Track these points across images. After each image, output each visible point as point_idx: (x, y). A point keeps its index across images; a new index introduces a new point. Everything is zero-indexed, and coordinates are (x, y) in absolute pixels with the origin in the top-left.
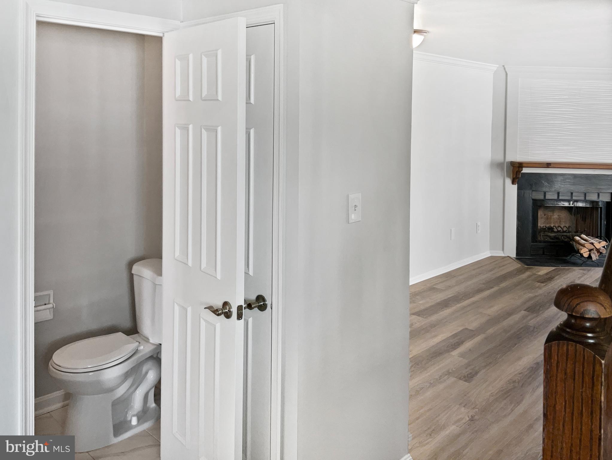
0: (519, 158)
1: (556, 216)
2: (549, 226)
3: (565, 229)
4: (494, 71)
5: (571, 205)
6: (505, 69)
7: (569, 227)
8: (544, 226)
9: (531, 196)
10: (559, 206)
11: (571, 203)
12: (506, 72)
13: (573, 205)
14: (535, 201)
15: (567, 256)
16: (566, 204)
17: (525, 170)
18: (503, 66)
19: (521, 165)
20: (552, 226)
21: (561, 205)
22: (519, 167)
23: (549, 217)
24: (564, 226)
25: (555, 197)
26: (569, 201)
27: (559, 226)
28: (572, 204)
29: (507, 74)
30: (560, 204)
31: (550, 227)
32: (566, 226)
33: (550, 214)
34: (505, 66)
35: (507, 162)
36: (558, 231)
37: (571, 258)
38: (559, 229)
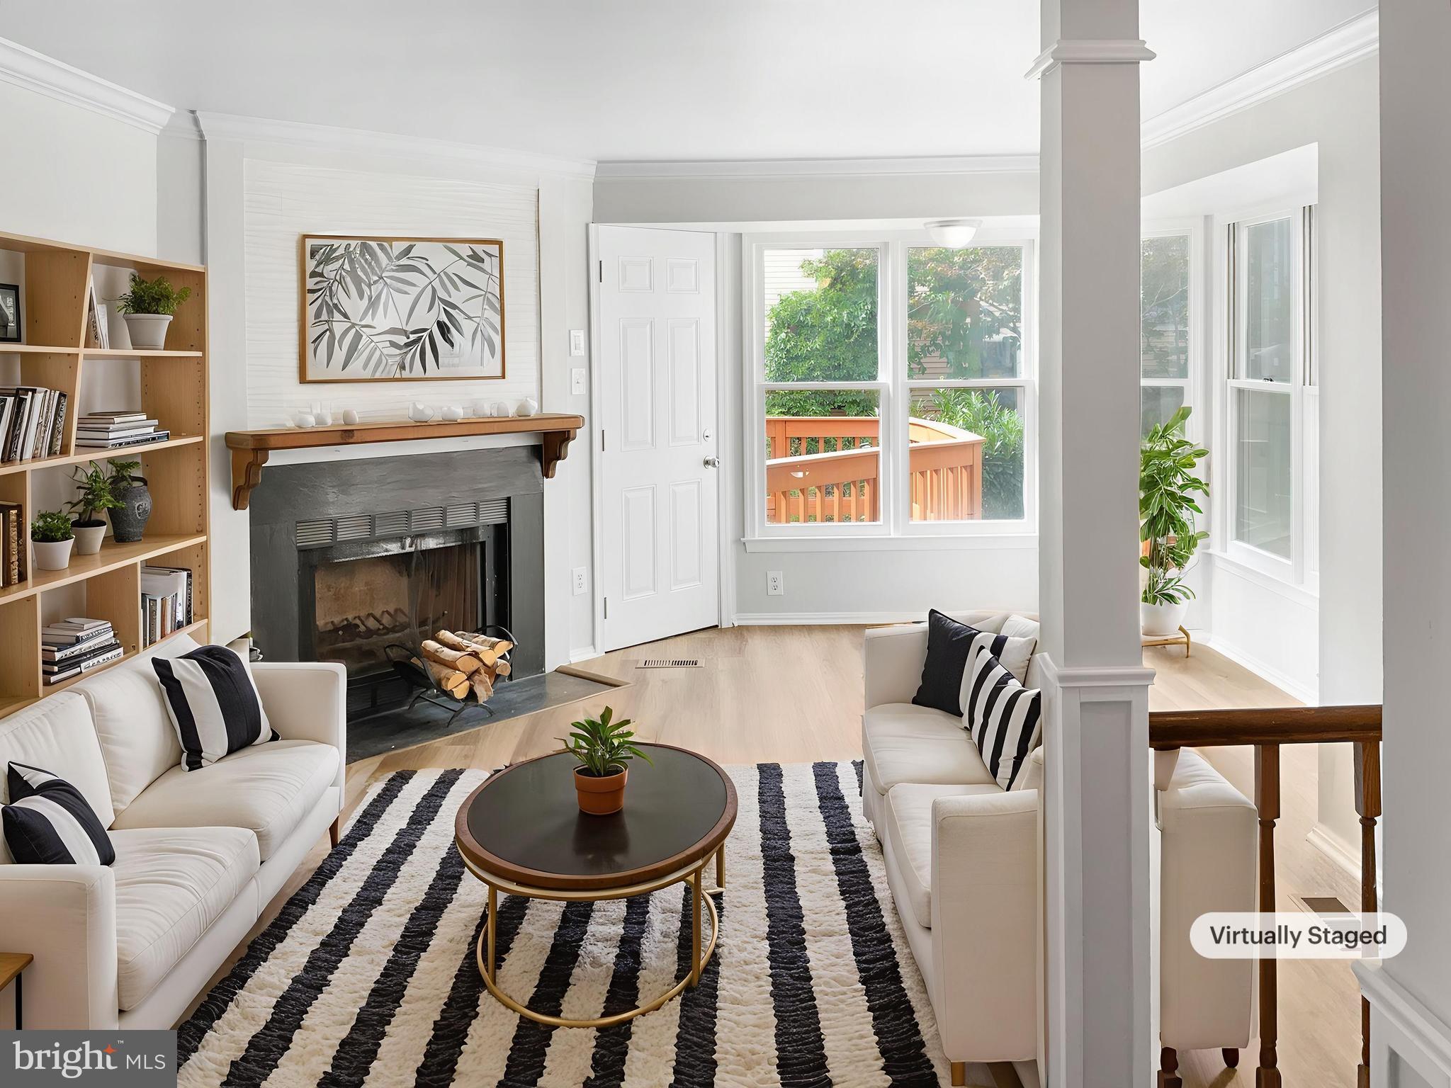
0: (254, 423)
1: (359, 586)
2: (343, 621)
3: (386, 620)
4: (161, 128)
5: (408, 549)
6: (196, 122)
7: (396, 610)
8: (327, 623)
9: (294, 539)
10: (376, 556)
11: (408, 541)
12: (201, 136)
13: (412, 549)
14: (304, 551)
15: (401, 704)
16: (394, 548)
17: (276, 459)
18: (193, 112)
19: (261, 444)
20: (350, 617)
21: (378, 553)
22: (256, 450)
23: (342, 591)
24: (383, 612)
25: (363, 533)
26: (400, 539)
27: (369, 615)
28: (411, 546)
29: (202, 142)
30: (375, 549)
31: (345, 622)
32: (387, 611)
33: (343, 583)
34: (198, 114)
35: (216, 438)
36: (370, 633)
37: (412, 706)
38: (372, 623)
